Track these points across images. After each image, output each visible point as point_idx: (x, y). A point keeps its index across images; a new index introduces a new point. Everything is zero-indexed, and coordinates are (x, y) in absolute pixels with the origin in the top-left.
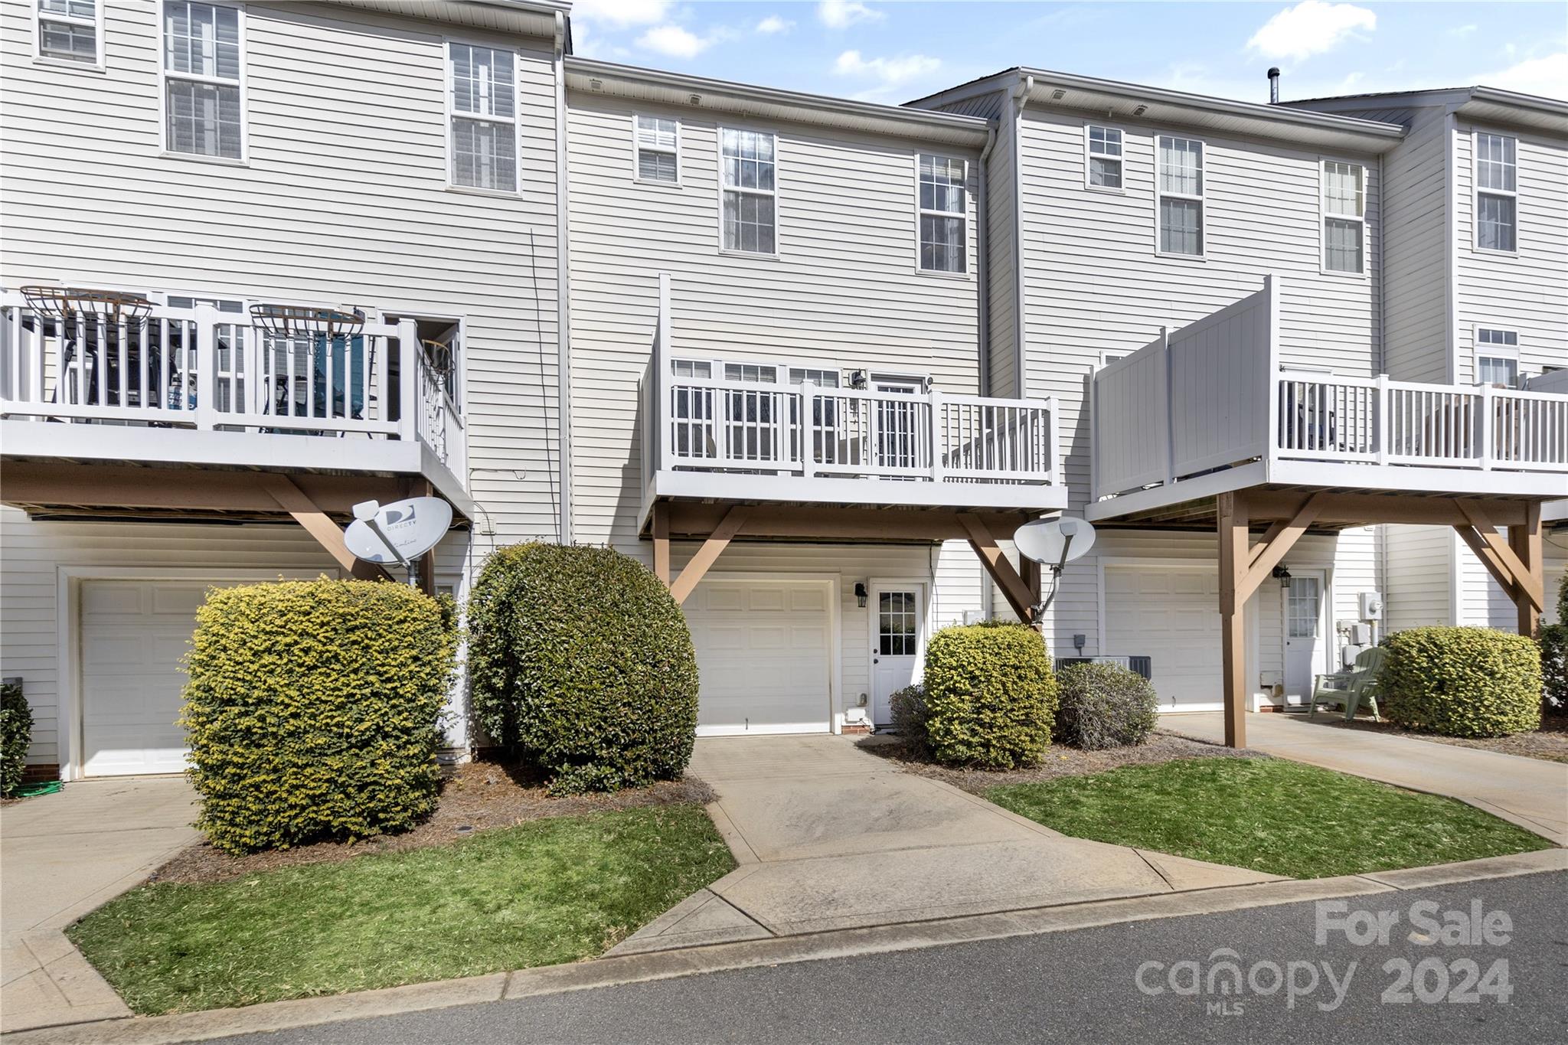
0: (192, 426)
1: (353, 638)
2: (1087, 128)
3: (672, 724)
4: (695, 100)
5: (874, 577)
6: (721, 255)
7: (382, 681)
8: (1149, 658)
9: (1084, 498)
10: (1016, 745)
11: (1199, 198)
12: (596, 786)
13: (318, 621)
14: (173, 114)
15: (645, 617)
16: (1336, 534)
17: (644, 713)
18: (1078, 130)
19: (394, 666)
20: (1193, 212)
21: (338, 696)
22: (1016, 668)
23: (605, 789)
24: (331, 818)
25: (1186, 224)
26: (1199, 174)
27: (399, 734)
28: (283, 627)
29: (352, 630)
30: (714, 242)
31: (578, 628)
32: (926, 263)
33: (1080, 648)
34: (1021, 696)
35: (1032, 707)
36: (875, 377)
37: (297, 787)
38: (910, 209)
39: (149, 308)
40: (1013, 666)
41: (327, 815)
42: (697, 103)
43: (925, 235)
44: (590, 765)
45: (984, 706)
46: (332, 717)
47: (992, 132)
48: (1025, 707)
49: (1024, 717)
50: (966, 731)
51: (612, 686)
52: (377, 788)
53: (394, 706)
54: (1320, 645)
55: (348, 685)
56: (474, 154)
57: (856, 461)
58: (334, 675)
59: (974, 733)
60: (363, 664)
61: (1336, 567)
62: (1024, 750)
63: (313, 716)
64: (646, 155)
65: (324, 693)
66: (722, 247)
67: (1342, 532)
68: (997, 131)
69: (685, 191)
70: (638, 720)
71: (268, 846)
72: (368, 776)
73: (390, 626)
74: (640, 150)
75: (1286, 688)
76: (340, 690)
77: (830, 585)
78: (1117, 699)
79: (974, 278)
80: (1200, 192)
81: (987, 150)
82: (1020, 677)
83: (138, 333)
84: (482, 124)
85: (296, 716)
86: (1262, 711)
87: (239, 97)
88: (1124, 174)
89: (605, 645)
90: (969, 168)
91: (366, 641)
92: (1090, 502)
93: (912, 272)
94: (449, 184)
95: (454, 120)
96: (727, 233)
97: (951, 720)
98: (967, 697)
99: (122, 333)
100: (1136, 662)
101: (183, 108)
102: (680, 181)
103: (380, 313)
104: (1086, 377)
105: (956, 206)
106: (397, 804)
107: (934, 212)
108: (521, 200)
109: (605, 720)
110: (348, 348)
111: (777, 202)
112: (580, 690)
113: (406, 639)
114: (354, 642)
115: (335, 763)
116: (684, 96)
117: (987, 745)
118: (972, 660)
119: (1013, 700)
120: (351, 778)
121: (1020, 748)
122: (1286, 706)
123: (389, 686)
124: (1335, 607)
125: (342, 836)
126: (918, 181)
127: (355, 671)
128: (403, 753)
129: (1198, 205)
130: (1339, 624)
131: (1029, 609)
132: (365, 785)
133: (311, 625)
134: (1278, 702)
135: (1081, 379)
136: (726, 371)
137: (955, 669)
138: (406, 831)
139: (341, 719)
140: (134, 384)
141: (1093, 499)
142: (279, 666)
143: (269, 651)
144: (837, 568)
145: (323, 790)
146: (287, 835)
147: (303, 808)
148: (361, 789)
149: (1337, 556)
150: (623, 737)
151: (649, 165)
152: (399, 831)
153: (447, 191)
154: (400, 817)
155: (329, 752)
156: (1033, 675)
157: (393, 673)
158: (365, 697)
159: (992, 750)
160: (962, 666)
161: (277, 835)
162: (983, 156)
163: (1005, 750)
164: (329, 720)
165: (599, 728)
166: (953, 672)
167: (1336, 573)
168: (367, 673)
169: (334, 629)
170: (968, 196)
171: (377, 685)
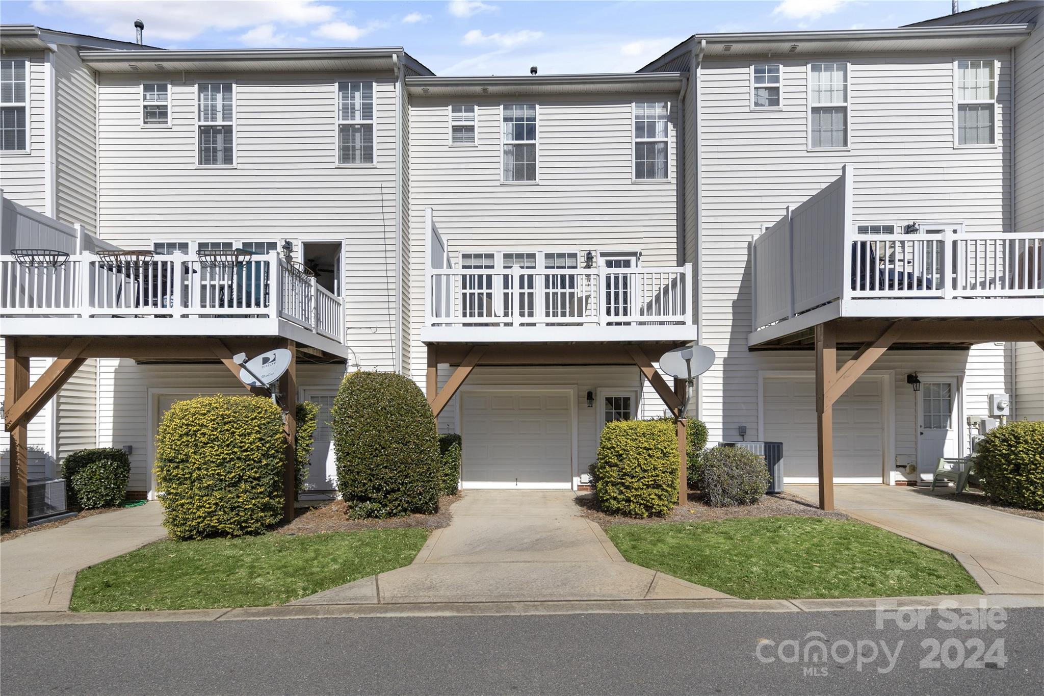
0: (171, 316)
1: (226, 428)
2: (752, 68)
3: (417, 480)
4: (485, 90)
5: (600, 387)
6: (502, 185)
7: (242, 451)
8: (782, 443)
9: (747, 329)
10: (648, 501)
11: (844, 104)
12: (370, 514)
13: (209, 419)
14: (203, 145)
15: (402, 416)
16: (968, 348)
17: (398, 473)
18: (746, 70)
19: (248, 443)
20: (841, 115)
21: (218, 459)
22: (648, 449)
23: (376, 517)
24: (217, 524)
25: (834, 125)
26: (846, 87)
27: (252, 480)
28: (193, 422)
29: (225, 424)
30: (497, 177)
31: (360, 422)
32: (639, 174)
33: (743, 435)
34: (649, 468)
35: (657, 476)
36: (603, 255)
37: (201, 507)
38: (628, 140)
39: (152, 256)
40: (645, 448)
41: (216, 523)
42: (487, 92)
43: (639, 155)
44: (368, 502)
45: (625, 474)
46: (215, 470)
47: (685, 80)
48: (652, 476)
49: (653, 483)
50: (616, 491)
51: (377, 457)
52: (241, 509)
53: (249, 465)
54: (952, 436)
55: (223, 453)
56: (351, 144)
57: (580, 314)
58: (216, 448)
59: (621, 493)
60: (232, 442)
61: (966, 374)
62: (654, 505)
63: (207, 469)
64: (456, 129)
65: (211, 457)
66: (502, 180)
67: (972, 347)
68: (688, 79)
69: (480, 148)
70: (394, 476)
71: (191, 538)
72: (235, 503)
73: (247, 421)
74: (453, 126)
75: (919, 467)
76: (219, 456)
77: (570, 392)
78: (736, 472)
79: (674, 181)
80: (846, 100)
81: (682, 93)
82: (649, 455)
83: (148, 269)
84: (356, 126)
85: (199, 469)
86: (897, 484)
87: (232, 131)
88: (782, 95)
89: (374, 432)
90: (671, 106)
91: (233, 429)
92: (751, 332)
93: (629, 182)
94: (337, 164)
95: (341, 126)
96: (506, 171)
97: (607, 483)
98: (615, 468)
99: (141, 270)
100: (769, 447)
101: (207, 141)
102: (477, 142)
103: (300, 242)
104: (750, 244)
105: (663, 134)
106: (252, 519)
107: (646, 140)
108: (376, 168)
109: (373, 475)
110: (244, 269)
111: (538, 147)
112: (359, 458)
113: (255, 428)
114: (227, 430)
115: (218, 494)
116: (478, 89)
117: (628, 500)
118: (618, 443)
119: (645, 471)
120: (227, 503)
121: (651, 503)
122: (919, 481)
123: (245, 454)
124: (965, 406)
125: (224, 534)
126: (634, 120)
127: (228, 446)
128: (254, 491)
129: (844, 110)
130: (968, 419)
131: (676, 409)
132: (235, 508)
133: (206, 421)
134: (912, 478)
135: (746, 245)
136: (504, 258)
137: (609, 449)
138: (259, 534)
139: (219, 471)
140: (155, 295)
141: (753, 330)
142: (191, 442)
143: (187, 434)
144: (575, 382)
145: (213, 509)
146: (199, 533)
147: (205, 518)
148: (232, 509)
149: (968, 366)
150: (385, 487)
151: (459, 135)
152: (256, 533)
153: (336, 168)
154: (254, 526)
155: (215, 489)
156: (659, 454)
157: (246, 447)
158: (232, 459)
159: (631, 504)
160: (614, 448)
161: (195, 532)
162: (681, 97)
163: (641, 504)
164: (213, 472)
165: (370, 480)
166: (608, 451)
167: (966, 379)
168: (234, 447)
169: (218, 423)
170: (670, 126)
171: (238, 453)
